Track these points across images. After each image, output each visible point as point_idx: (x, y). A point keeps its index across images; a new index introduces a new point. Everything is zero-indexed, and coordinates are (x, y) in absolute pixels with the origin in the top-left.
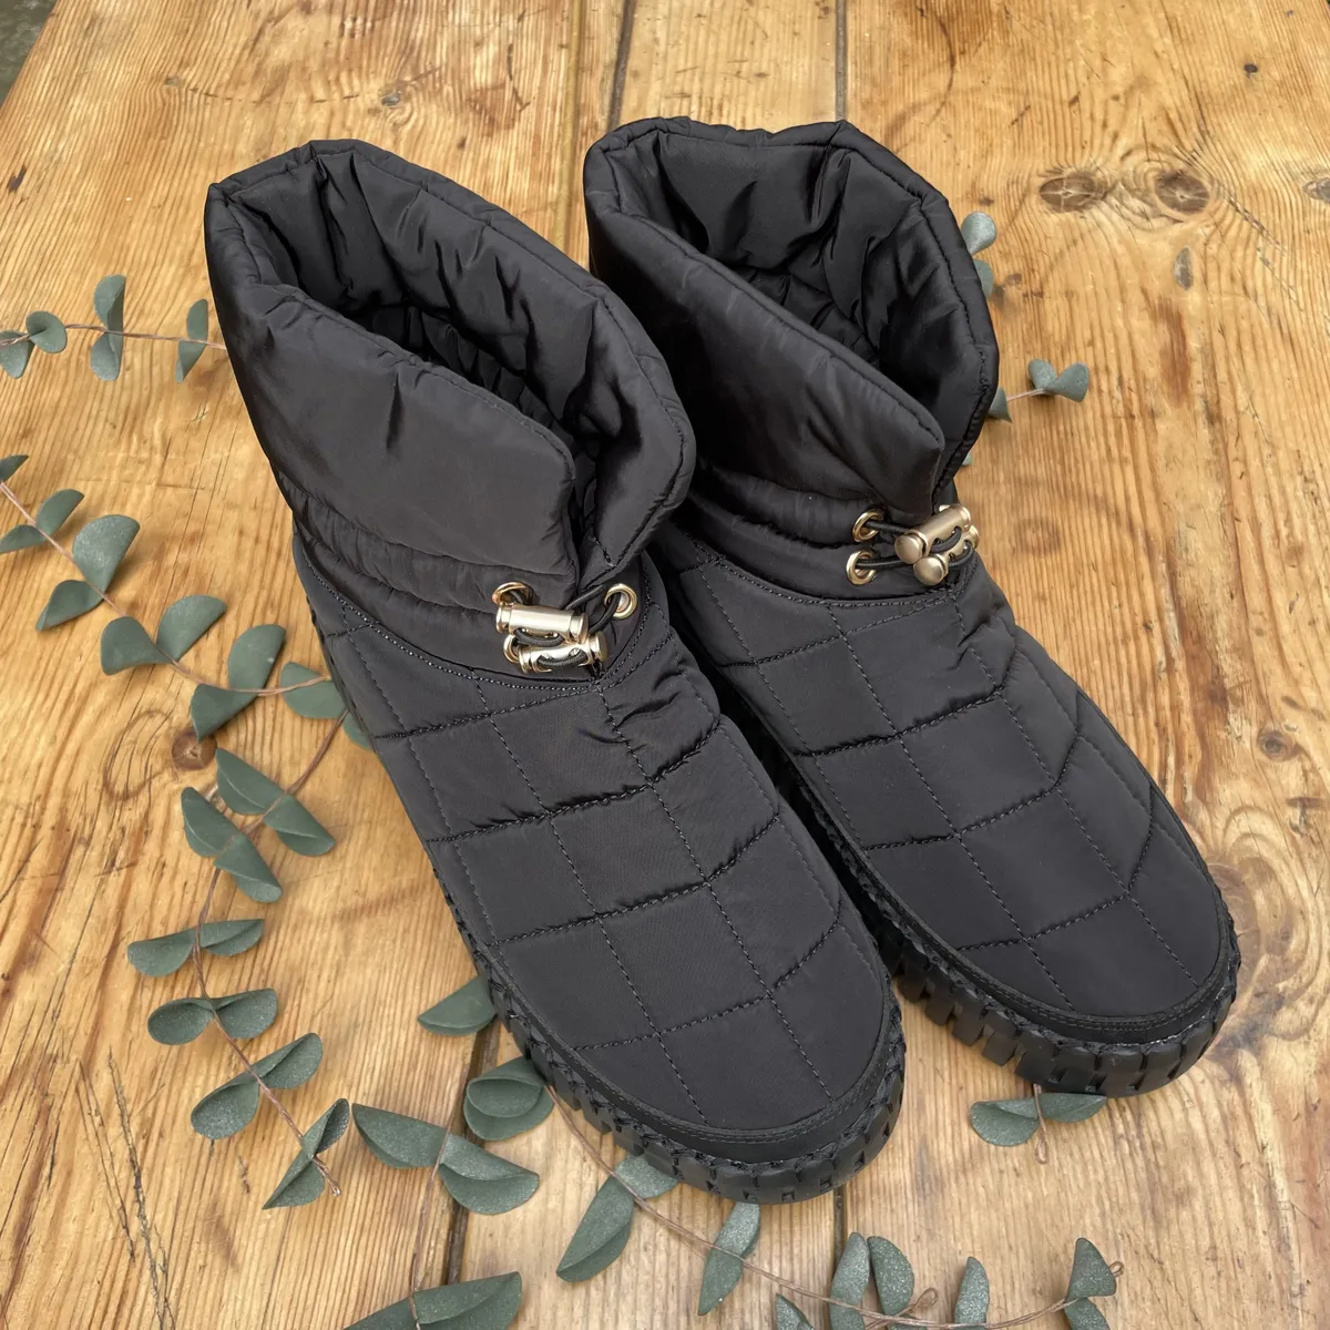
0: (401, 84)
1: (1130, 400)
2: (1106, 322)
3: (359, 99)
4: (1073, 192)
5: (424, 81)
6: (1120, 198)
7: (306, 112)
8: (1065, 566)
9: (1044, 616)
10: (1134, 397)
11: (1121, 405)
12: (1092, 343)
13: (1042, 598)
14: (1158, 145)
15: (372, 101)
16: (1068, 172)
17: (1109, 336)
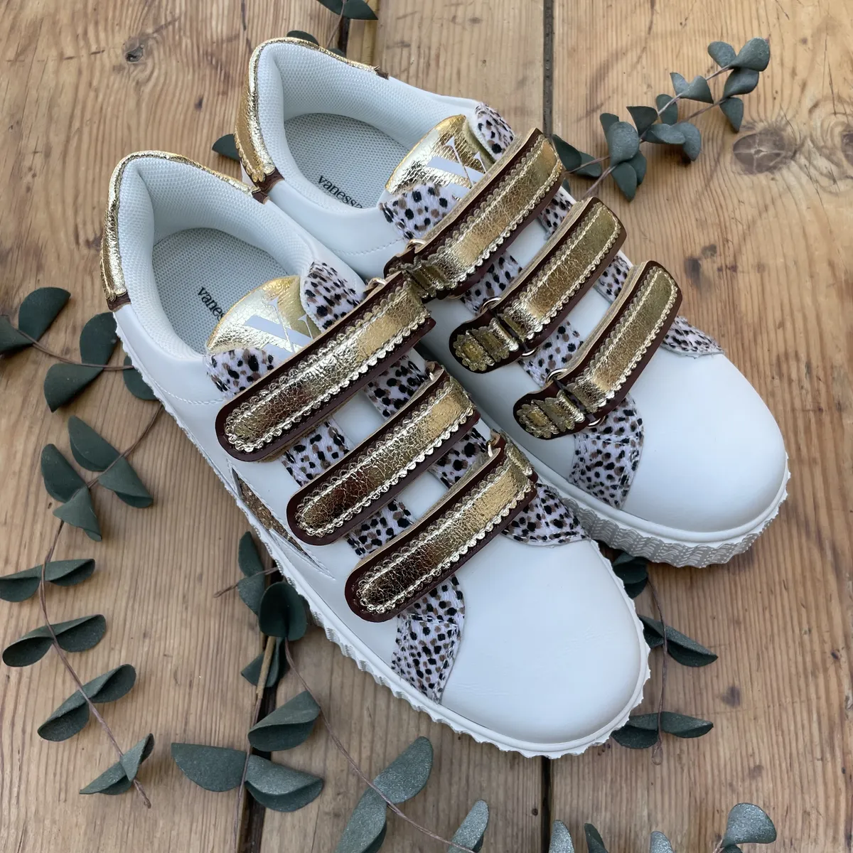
0: (144, 38)
1: (818, 390)
2: (796, 301)
3: (105, 54)
4: (765, 150)
5: (164, 33)
6: (809, 159)
7: (57, 72)
8: (758, 586)
9: (739, 644)
10: (822, 387)
11: (809, 397)
12: (782, 325)
13: (738, 623)
14: (845, 96)
15: (117, 57)
16: (760, 127)
17: (798, 316)
